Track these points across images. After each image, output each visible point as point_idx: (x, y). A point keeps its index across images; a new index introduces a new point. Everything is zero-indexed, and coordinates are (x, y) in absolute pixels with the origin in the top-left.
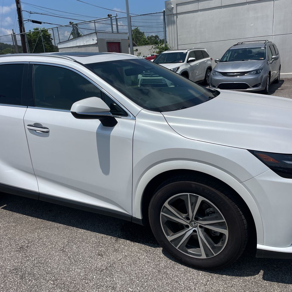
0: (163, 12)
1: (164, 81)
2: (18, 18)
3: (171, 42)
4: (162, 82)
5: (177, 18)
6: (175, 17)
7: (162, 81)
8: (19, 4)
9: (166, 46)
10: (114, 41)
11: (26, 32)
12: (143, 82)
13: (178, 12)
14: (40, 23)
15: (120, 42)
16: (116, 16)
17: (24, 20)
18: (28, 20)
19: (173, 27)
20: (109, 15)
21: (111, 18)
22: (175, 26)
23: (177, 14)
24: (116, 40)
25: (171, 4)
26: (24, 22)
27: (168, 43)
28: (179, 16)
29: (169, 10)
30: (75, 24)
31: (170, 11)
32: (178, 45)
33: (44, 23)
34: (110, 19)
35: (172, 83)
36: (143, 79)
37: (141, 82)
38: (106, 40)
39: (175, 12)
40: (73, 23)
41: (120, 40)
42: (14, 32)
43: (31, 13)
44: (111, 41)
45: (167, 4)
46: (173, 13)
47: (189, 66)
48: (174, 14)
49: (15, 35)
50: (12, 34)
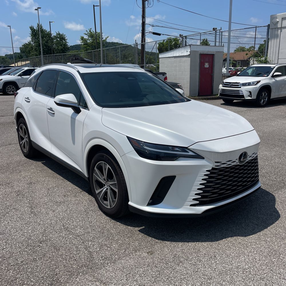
0: (267, 26)
1: (242, 93)
2: (142, 30)
3: (271, 56)
4: (239, 94)
5: (281, 31)
6: (279, 31)
7: (239, 92)
8: (144, 18)
9: (266, 59)
10: (207, 53)
11: (146, 42)
12: (222, 92)
13: (283, 26)
14: (159, 34)
15: (214, 54)
16: (220, 30)
17: (146, 32)
18: (150, 32)
19: (275, 40)
20: (214, 29)
21: (216, 31)
22: (278, 40)
23: (281, 28)
24: (209, 52)
25: (277, 18)
26: (146, 34)
27: (268, 56)
28: (283, 30)
29: (273, 24)
30: (184, 36)
31: (275, 25)
32: (278, 59)
33: (163, 35)
34: (214, 32)
35: (249, 95)
36: (222, 89)
37: (220, 92)
38: (200, 52)
39: (279, 26)
40: (183, 35)
41: (215, 52)
42: (137, 42)
43: (153, 26)
44: (205, 53)
45: (273, 17)
46: (277, 26)
47: (274, 80)
48: (278, 28)
49: (137, 45)
50: (134, 44)
